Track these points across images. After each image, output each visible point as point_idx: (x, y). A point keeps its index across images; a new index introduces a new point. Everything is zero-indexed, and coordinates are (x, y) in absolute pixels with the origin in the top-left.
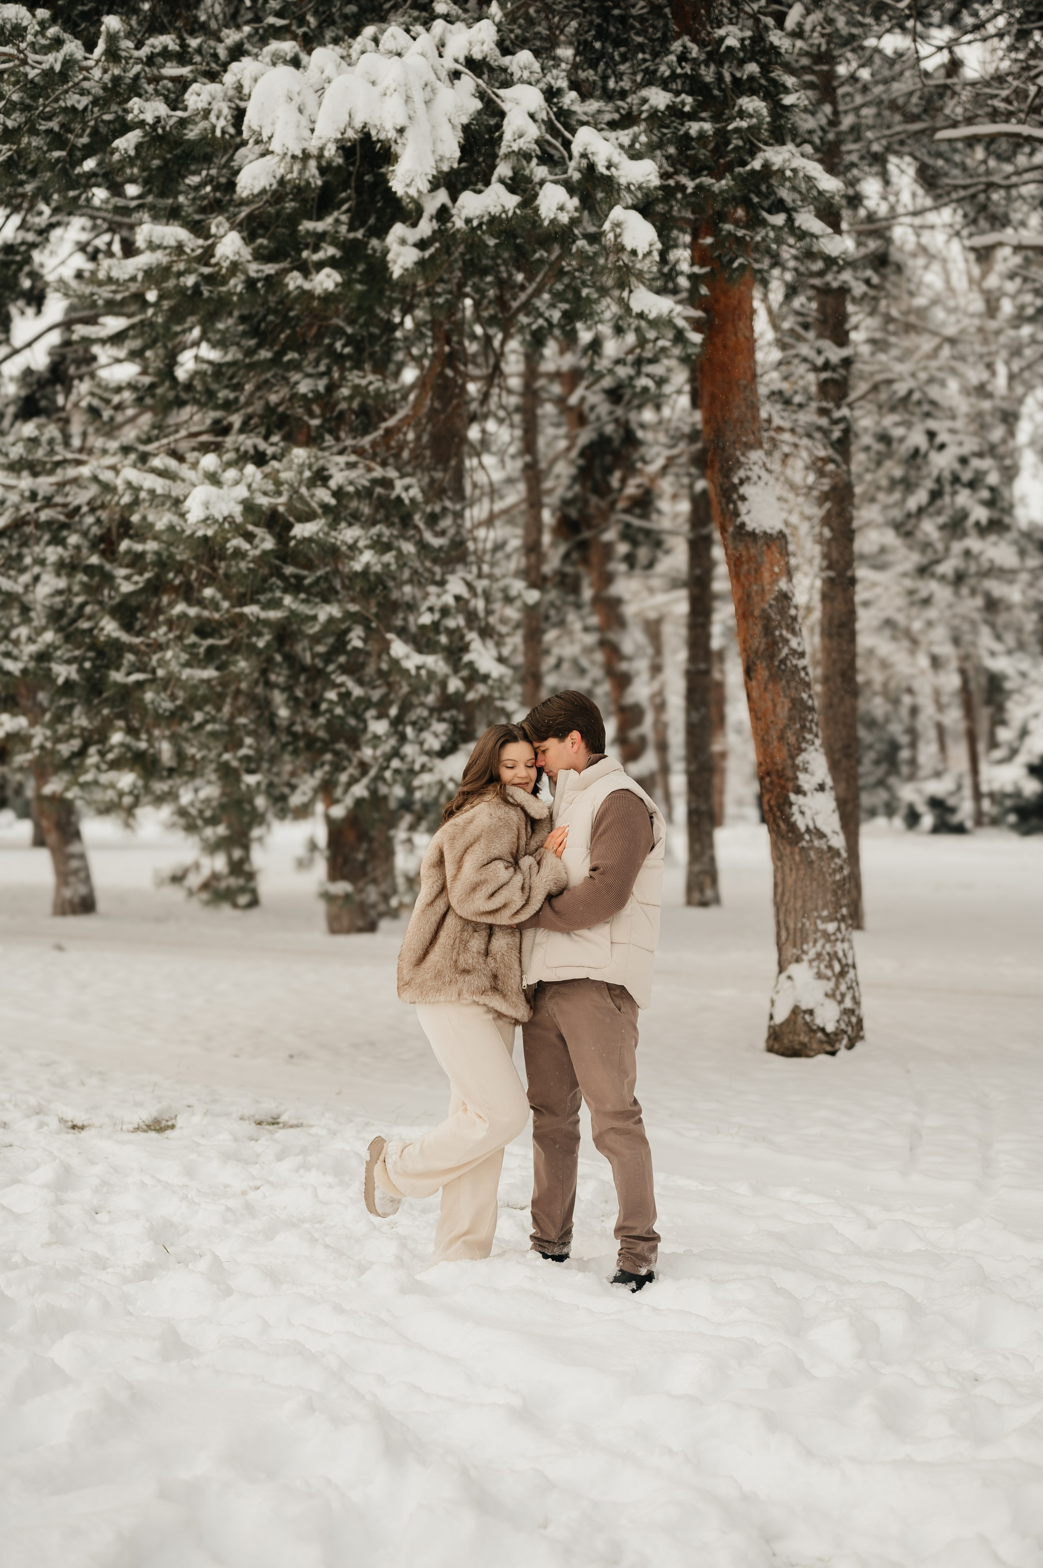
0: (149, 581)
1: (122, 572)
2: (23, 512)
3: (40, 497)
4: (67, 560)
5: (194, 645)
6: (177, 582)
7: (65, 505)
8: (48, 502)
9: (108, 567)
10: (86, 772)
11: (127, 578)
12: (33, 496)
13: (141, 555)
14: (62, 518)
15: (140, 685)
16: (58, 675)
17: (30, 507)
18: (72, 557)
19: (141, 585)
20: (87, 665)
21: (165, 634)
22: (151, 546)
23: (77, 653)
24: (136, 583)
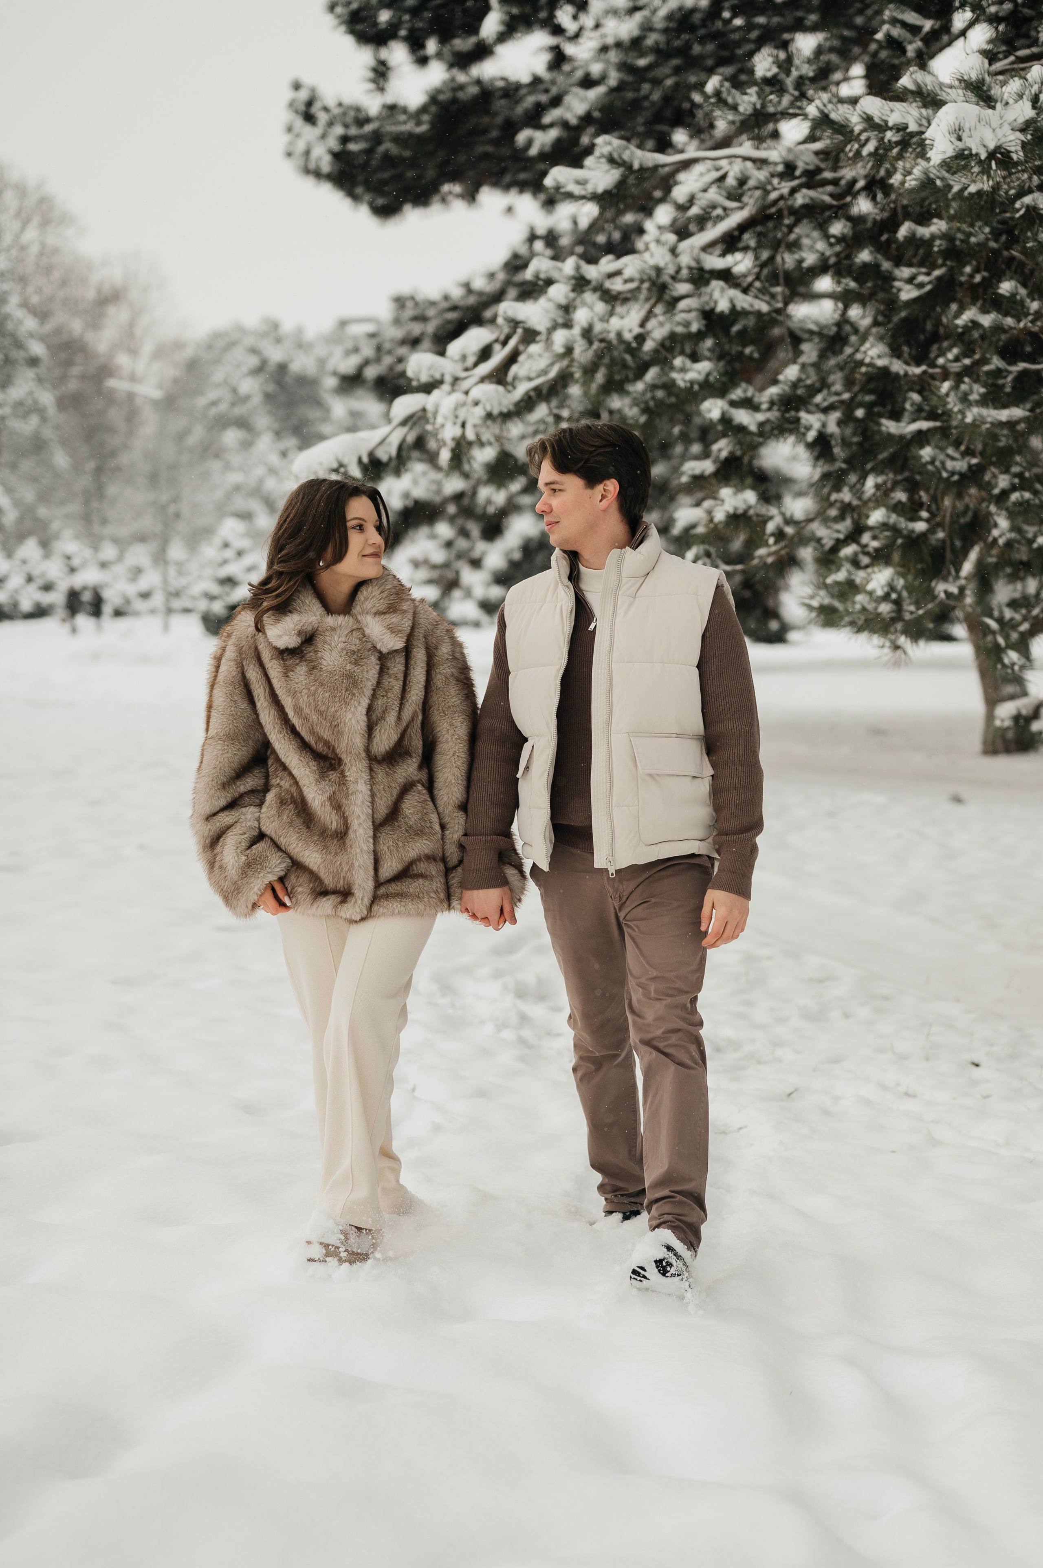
0: (939, 279)
1: (906, 272)
2: (774, 196)
3: (798, 173)
4: (832, 260)
5: (998, 373)
6: (978, 278)
7: (835, 182)
8: (812, 179)
9: (886, 265)
10: (838, 569)
11: (910, 280)
12: (789, 169)
13: (927, 243)
14: (827, 199)
15: (921, 438)
16: (808, 428)
17: (785, 187)
18: (837, 255)
19: (928, 288)
20: (860, 413)
21: (957, 359)
22: (938, 226)
23: (846, 396)
24: (921, 286)
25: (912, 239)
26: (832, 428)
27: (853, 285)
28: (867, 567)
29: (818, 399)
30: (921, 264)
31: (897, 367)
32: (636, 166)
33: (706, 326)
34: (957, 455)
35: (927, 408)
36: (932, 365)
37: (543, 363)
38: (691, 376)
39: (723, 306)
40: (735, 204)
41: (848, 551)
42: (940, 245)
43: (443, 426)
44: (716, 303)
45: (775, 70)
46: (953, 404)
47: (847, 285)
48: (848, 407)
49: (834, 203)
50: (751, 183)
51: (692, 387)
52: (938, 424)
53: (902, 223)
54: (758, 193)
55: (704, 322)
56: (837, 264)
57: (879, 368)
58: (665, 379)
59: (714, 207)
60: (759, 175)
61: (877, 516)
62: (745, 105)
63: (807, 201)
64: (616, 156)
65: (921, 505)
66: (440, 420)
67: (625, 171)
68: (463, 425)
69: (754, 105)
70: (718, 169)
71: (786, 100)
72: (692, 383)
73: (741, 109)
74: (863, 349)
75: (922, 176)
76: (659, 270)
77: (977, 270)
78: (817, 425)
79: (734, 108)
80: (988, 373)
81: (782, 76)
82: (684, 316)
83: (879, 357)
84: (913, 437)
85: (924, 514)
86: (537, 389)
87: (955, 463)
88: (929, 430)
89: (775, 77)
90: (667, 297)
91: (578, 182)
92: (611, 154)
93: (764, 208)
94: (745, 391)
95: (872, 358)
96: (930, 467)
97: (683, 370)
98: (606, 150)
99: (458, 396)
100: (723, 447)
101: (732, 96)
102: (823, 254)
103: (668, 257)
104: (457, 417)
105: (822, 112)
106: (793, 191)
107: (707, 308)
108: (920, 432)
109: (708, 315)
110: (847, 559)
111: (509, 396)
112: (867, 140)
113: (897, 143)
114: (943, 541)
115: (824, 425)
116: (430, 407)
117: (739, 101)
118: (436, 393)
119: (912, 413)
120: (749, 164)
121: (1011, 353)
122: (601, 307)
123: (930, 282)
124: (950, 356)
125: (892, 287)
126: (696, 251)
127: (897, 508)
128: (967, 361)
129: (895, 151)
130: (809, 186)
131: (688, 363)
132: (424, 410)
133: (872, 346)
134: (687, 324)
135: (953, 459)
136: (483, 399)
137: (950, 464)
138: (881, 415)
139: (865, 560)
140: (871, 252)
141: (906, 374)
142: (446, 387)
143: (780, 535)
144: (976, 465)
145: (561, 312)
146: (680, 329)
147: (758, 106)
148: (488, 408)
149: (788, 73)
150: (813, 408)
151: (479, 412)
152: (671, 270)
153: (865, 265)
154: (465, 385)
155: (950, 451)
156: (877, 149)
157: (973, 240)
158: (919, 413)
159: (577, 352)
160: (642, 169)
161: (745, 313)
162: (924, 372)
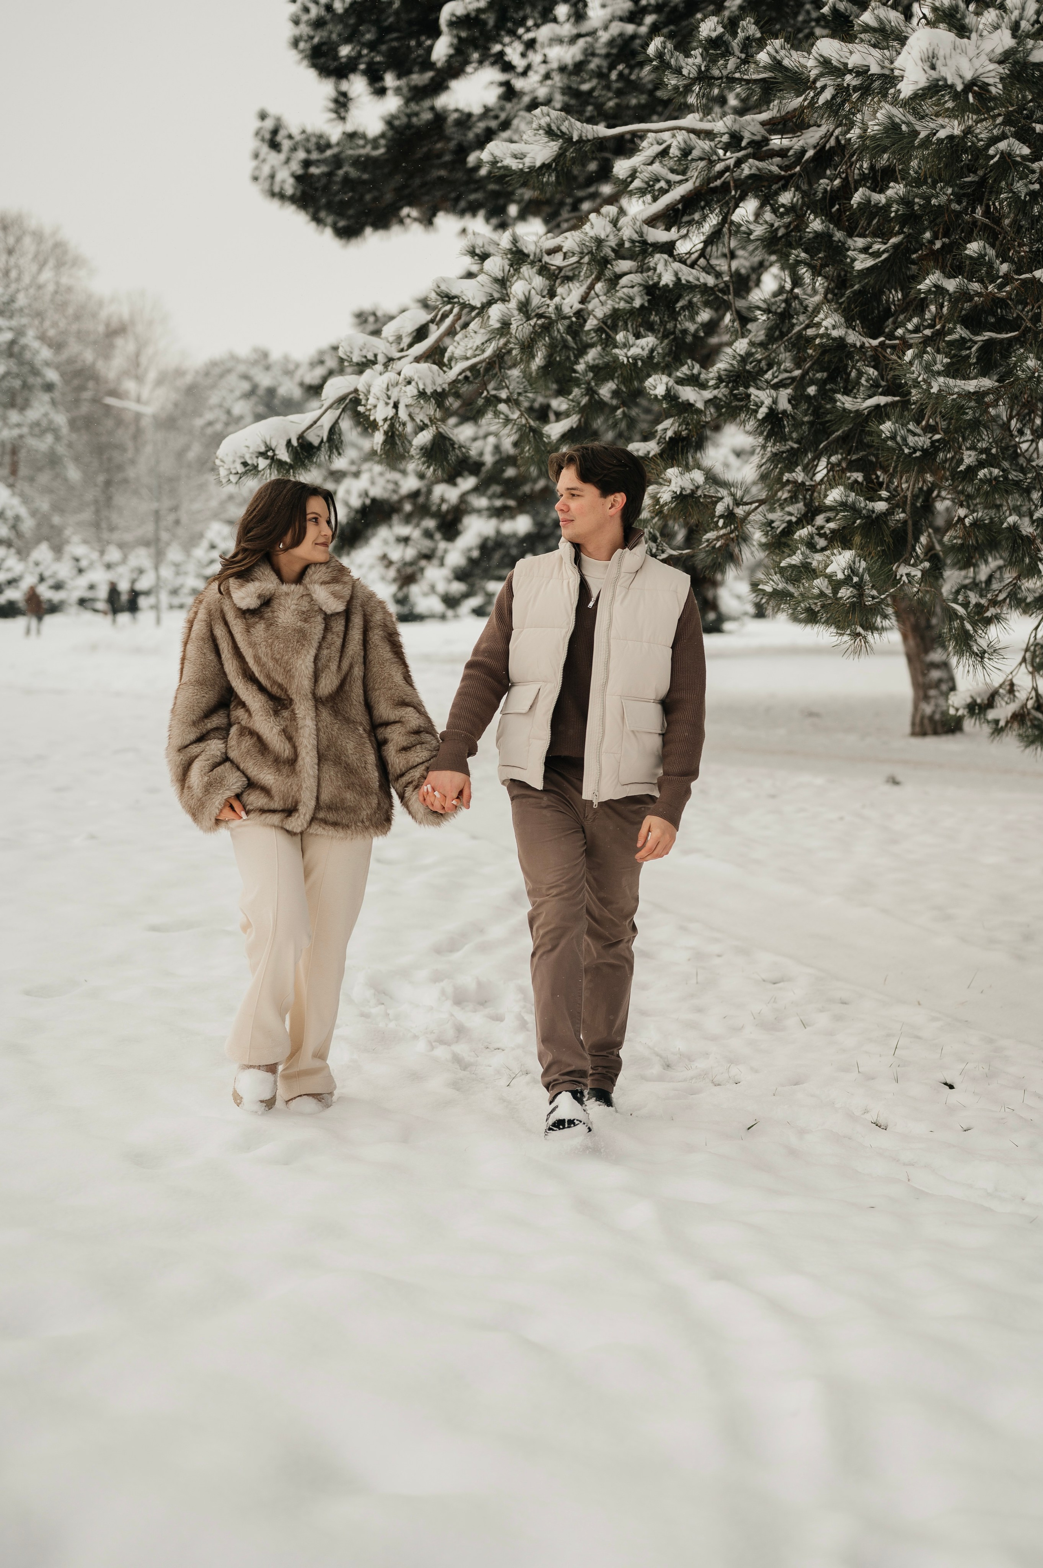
25: (866, 204)
26: (784, 404)
27: (803, 255)
28: (823, 549)
29: (768, 376)
30: (874, 235)
31: (854, 338)
32: (575, 138)
33: (649, 301)
34: (918, 431)
35: (883, 383)
36: (891, 336)
37: (479, 340)
38: (634, 351)
39: (667, 279)
40: (679, 178)
41: (803, 533)
42: (898, 210)
43: (375, 406)
44: (660, 276)
45: (720, 30)
46: (916, 372)
47: (797, 256)
48: (800, 384)
49: (783, 173)
50: (696, 153)
51: (635, 364)
52: (897, 398)
53: (856, 190)
54: (702, 164)
55: (646, 298)
56: (787, 235)
57: (834, 339)
58: (607, 359)
59: (658, 180)
60: (702, 146)
61: (835, 495)
62: (689, 67)
63: (753, 171)
64: (554, 127)
65: (881, 485)
66: (372, 401)
67: (564, 143)
68: (396, 406)
69: (699, 67)
70: (660, 144)
71: (732, 63)
72: (635, 359)
73: (685, 72)
74: (816, 319)
75: (886, 121)
76: (599, 242)
77: (935, 237)
78: (768, 402)
79: (678, 71)
80: (951, 344)
81: (727, 37)
82: (625, 290)
83: (834, 327)
84: (869, 413)
85: (884, 494)
86: (472, 368)
87: (916, 438)
88: (886, 405)
89: (720, 37)
90: (608, 274)
91: (515, 157)
92: (549, 126)
93: (709, 180)
94: (691, 368)
95: (827, 328)
96: (889, 443)
97: (626, 345)
98: (544, 121)
99: (390, 376)
100: (668, 427)
101: (677, 59)
102: (772, 225)
103: (609, 228)
104: (389, 398)
105: (774, 58)
106: (739, 163)
107: (651, 283)
108: (878, 406)
109: (652, 290)
110: (802, 540)
111: (445, 376)
112: (824, 88)
113: (856, 88)
114: (905, 522)
115: (775, 402)
116: (361, 388)
117: (684, 65)
118: (368, 372)
119: (869, 389)
120: (692, 136)
121: (973, 322)
122: (539, 282)
123: (884, 251)
124: (910, 326)
125: (846, 257)
126: (638, 224)
127: (853, 486)
128: (928, 332)
129: (855, 96)
130: (755, 156)
131: (632, 339)
132: (356, 391)
133: (826, 318)
134: (630, 300)
135: (915, 434)
136: (416, 379)
137: (911, 440)
138: (836, 391)
139: (822, 543)
140: (823, 222)
141: (863, 346)
142: (379, 367)
143: (730, 516)
144: (938, 441)
145: (497, 286)
146: (622, 305)
147: (703, 69)
148: (421, 387)
149: (734, 34)
150: (764, 385)
151: (411, 390)
152: (613, 242)
153: (817, 235)
154: (397, 365)
155: (911, 426)
156: (834, 97)
157: (934, 201)
158: (874, 389)
159: (513, 327)
160: (580, 140)
161: (690, 287)
162: (882, 344)
